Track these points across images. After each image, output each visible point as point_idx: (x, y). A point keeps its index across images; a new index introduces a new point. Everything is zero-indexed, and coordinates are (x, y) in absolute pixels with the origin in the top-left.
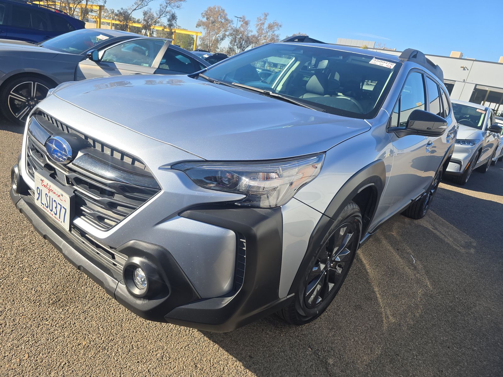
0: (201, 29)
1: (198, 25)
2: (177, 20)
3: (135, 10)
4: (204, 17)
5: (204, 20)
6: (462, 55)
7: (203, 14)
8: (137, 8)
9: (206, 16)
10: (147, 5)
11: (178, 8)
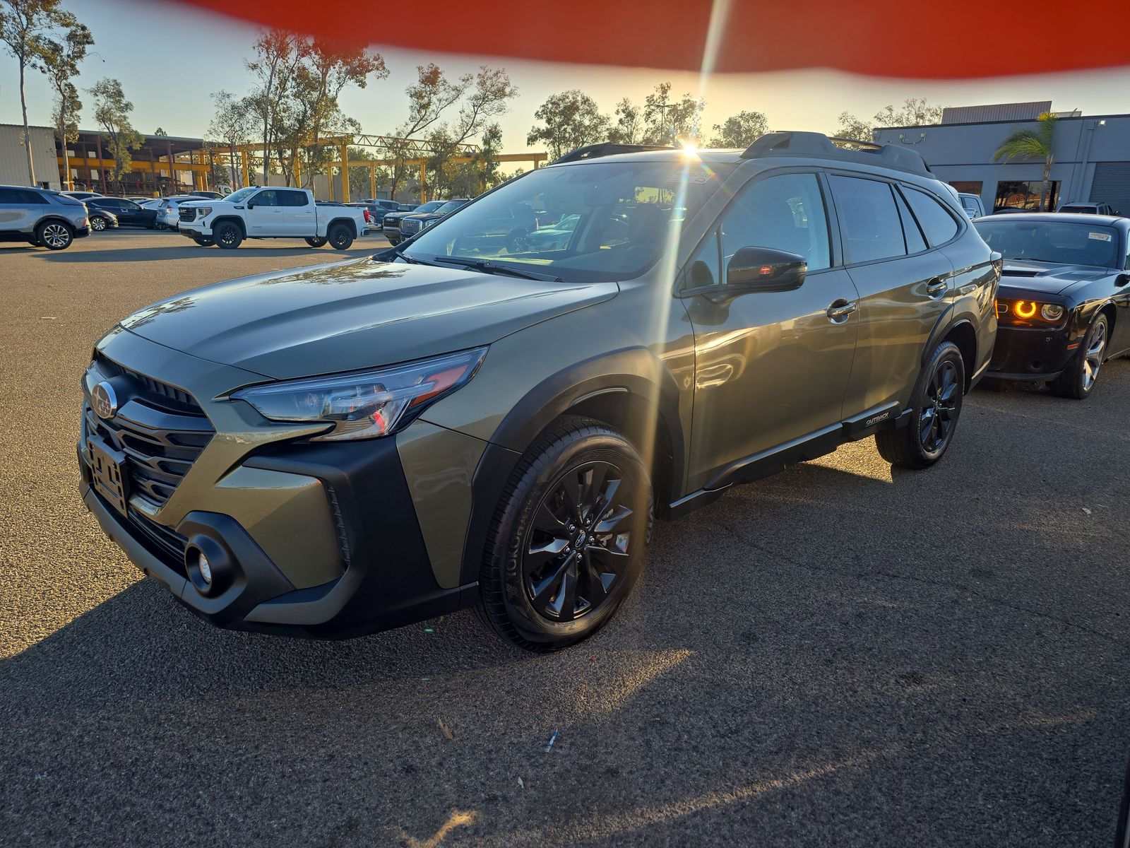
1: (532, 140)
2: (501, 139)
3: (412, 132)
4: (540, 118)
5: (543, 124)
7: (539, 114)
8: (416, 129)
9: (545, 116)
10: (435, 118)
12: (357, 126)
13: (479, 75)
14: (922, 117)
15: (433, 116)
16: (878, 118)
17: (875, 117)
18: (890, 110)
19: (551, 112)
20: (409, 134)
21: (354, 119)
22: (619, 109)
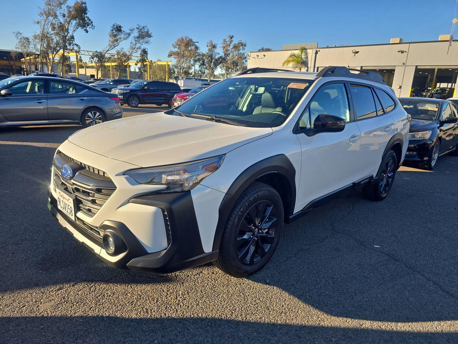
0: (172, 58)
1: (170, 56)
2: (148, 55)
3: (108, 50)
4: (175, 47)
5: (176, 50)
6: (401, 40)
7: (174, 45)
8: (110, 49)
10: (118, 45)
11: (147, 44)
12: (79, 46)
13: (137, 28)
15: (117, 45)
20: (107, 51)
21: (77, 44)
22: (209, 45)
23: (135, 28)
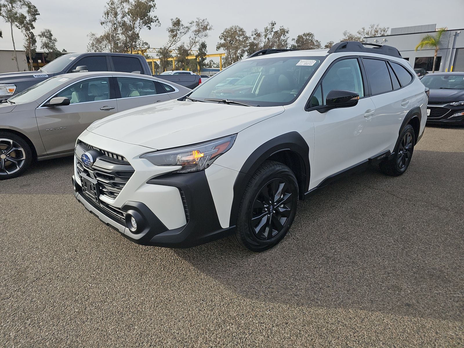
1: (218, 48)
4: (221, 39)
5: (223, 41)
7: (221, 37)
9: (223, 38)
11: (206, 37)
12: (148, 45)
14: (377, 32)
15: (178, 40)
16: (359, 33)
17: (358, 32)
18: (364, 29)
19: (226, 36)
20: (169, 47)
21: (147, 42)
22: (253, 33)
23: (195, 22)
